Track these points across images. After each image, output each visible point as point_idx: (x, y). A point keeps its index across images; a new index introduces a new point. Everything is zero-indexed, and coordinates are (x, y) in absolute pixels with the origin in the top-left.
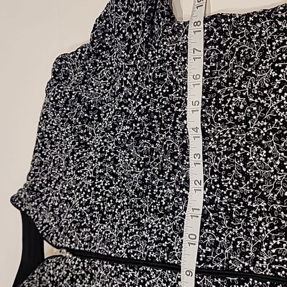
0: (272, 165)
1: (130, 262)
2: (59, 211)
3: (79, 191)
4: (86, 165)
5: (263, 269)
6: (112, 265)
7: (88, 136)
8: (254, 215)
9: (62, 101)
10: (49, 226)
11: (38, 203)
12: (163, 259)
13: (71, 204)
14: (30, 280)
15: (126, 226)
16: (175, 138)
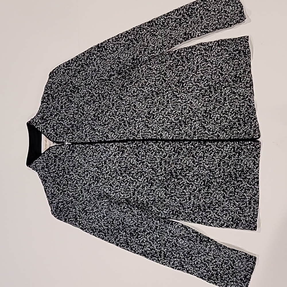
0: (144, 107)
1: (91, 143)
2: (56, 128)
3: (66, 119)
4: (70, 109)
5: (139, 137)
6: (84, 145)
7: (72, 98)
8: (137, 123)
9: (64, 82)
10: (51, 134)
11: (46, 124)
12: (104, 140)
13: (62, 124)
14: (42, 156)
15: (88, 131)
16: (110, 101)
